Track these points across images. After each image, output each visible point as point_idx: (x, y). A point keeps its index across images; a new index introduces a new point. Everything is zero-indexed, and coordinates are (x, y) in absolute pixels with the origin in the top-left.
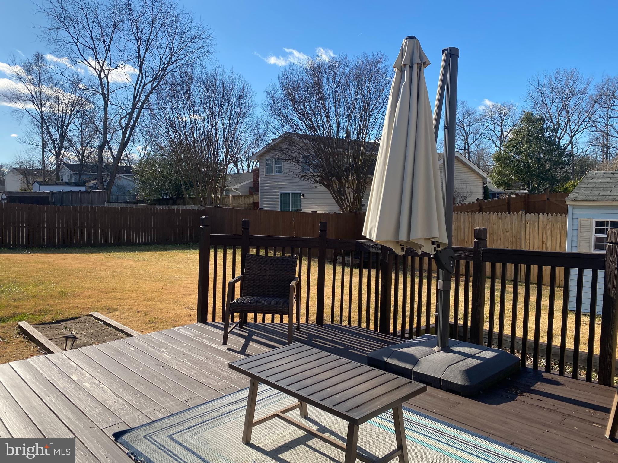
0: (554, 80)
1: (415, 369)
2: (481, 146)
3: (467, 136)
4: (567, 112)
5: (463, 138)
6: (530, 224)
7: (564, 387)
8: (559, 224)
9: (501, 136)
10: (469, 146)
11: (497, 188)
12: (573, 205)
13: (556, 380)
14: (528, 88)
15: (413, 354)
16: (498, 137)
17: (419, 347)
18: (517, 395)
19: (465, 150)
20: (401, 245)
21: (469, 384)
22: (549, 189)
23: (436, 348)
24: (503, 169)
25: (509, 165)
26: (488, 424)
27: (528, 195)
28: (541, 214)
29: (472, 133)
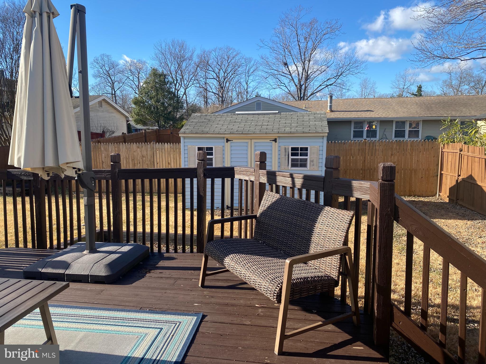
0: (171, 47)
1: (68, 272)
2: (124, 92)
3: (113, 83)
4: (181, 71)
5: (110, 85)
6: (159, 151)
7: (177, 260)
8: (178, 150)
9: (138, 86)
10: (115, 92)
11: (137, 124)
12: (184, 137)
13: (172, 256)
14: (155, 50)
15: (65, 260)
16: (136, 86)
17: (71, 254)
18: (146, 273)
19: (112, 94)
20: (46, 171)
21: (111, 274)
22: (172, 126)
23: (85, 252)
24: (139, 110)
25: (144, 107)
26: (124, 299)
27: (159, 130)
28: (166, 143)
29: (116, 81)
